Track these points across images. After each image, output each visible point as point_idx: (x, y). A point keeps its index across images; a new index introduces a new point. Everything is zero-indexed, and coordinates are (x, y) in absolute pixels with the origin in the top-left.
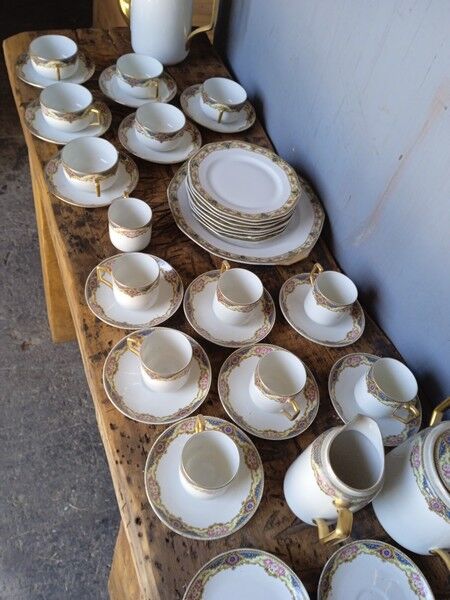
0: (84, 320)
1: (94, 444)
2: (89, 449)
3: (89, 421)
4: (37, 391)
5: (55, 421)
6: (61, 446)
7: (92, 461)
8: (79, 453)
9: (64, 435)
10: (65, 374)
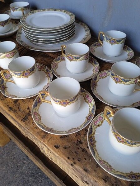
0: (8, 106)
1: (37, 175)
2: (36, 178)
3: (31, 168)
4: (4, 168)
5: (18, 175)
6: (25, 183)
7: (40, 181)
8: (33, 182)
9: (24, 179)
10: (12, 156)
